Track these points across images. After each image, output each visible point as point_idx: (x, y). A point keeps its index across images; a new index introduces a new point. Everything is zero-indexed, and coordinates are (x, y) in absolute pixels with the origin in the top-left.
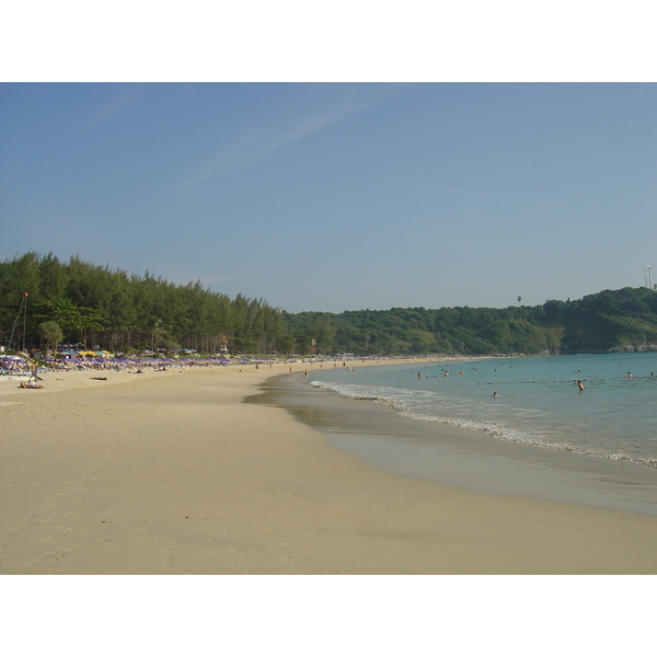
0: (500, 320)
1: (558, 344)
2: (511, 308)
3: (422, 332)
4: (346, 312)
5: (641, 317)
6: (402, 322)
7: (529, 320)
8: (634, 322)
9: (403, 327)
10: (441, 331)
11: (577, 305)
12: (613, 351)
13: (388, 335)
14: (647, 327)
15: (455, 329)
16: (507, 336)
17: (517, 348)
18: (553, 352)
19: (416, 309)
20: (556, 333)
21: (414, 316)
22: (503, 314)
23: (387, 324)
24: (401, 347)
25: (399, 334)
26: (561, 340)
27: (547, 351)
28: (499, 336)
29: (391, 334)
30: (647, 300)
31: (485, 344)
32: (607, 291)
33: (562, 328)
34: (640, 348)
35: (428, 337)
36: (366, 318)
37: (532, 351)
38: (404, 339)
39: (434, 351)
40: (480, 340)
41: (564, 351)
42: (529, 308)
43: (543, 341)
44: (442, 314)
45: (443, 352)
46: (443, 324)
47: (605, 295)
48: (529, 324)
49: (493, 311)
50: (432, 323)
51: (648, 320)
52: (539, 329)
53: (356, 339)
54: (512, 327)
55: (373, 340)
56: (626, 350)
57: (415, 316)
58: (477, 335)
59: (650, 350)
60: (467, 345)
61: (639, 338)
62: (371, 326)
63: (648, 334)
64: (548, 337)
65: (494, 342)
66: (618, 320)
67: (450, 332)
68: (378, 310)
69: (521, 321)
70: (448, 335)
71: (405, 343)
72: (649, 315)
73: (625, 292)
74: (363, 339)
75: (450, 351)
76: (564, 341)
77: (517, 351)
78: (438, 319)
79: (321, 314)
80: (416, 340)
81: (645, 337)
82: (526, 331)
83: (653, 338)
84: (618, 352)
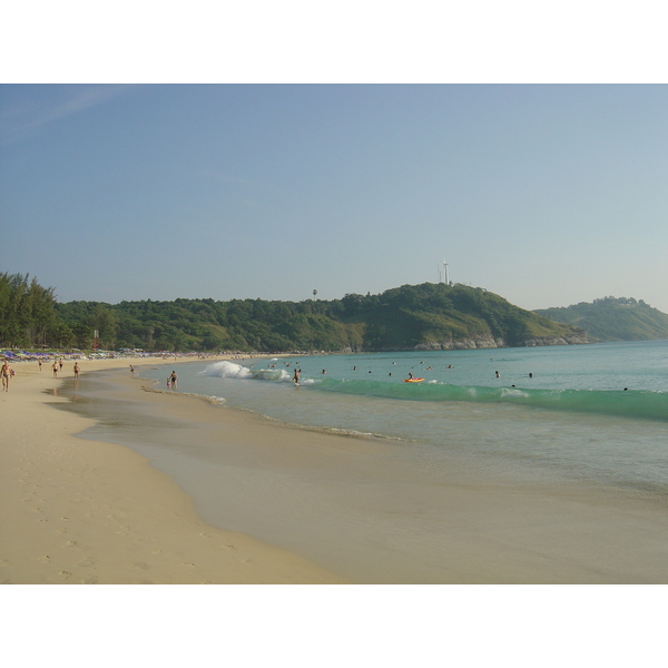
0: (297, 314)
1: (360, 341)
2: (309, 302)
3: (212, 325)
4: (125, 303)
5: (444, 313)
6: (190, 314)
7: (328, 315)
8: (438, 319)
9: (191, 320)
10: (234, 325)
11: (378, 300)
12: (420, 349)
13: (175, 329)
14: (451, 323)
15: (249, 323)
16: (306, 332)
17: (317, 345)
18: (355, 349)
19: (204, 301)
20: (357, 330)
21: (201, 308)
22: (301, 307)
23: (173, 316)
24: (190, 343)
25: (187, 327)
26: (363, 337)
27: (349, 349)
28: (297, 332)
29: (178, 328)
30: (450, 296)
31: (283, 340)
32: (407, 286)
33: (363, 324)
34: (447, 346)
35: (220, 332)
36: (147, 310)
37: (333, 348)
38: (193, 334)
39: (227, 348)
40: (277, 335)
41: (366, 349)
42: (326, 302)
43: (344, 337)
44: (234, 306)
45: (238, 348)
46: (235, 317)
47: (406, 289)
48: (328, 319)
49: (289, 304)
50: (224, 316)
51: (452, 316)
52: (338, 325)
53: (138, 332)
54: (311, 321)
55: (157, 334)
56: (432, 347)
57: (205, 308)
58: (274, 330)
59: (457, 348)
60: (263, 341)
61: (446, 335)
62: (154, 318)
63: (453, 331)
64: (349, 333)
65: (293, 338)
66: (422, 316)
67: (244, 326)
68: (161, 301)
69: (319, 316)
70: (242, 330)
71: (193, 338)
72: (453, 311)
73: (426, 287)
74: (147, 333)
75: (245, 347)
76: (366, 337)
77: (318, 348)
78: (229, 312)
79: (95, 304)
80: (207, 334)
81: (451, 334)
82: (326, 326)
83: (458, 335)
84: (424, 350)
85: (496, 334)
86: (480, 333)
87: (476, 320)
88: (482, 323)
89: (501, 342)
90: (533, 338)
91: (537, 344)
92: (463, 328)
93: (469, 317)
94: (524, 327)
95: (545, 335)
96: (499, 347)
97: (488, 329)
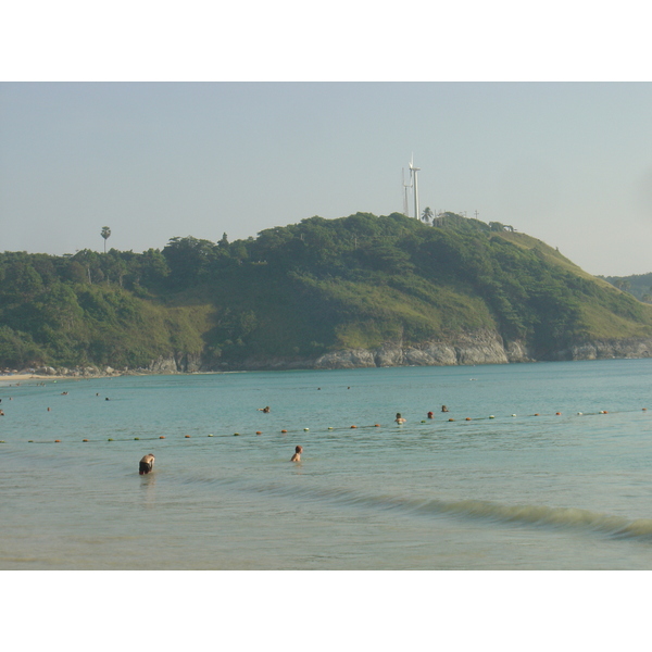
0: (56, 285)
1: (197, 346)
2: (85, 256)
5: (391, 284)
7: (129, 285)
11: (244, 252)
12: (327, 366)
14: (405, 308)
16: (74, 323)
17: (99, 353)
18: (184, 365)
20: (194, 320)
22: (64, 268)
26: (205, 336)
27: (171, 363)
28: (54, 325)
30: (406, 244)
31: (19, 342)
32: (316, 221)
33: (208, 308)
34: (388, 358)
37: (134, 361)
40: (7, 332)
41: (210, 363)
42: (128, 256)
43: (162, 337)
48: (127, 294)
49: (40, 262)
51: (409, 292)
52: (152, 309)
54: (86, 301)
56: (355, 361)
59: (409, 361)
61: (387, 334)
63: (406, 323)
64: (173, 327)
65: (42, 339)
66: (339, 289)
69: (108, 288)
72: (412, 280)
73: (357, 223)
76: (210, 338)
77: (98, 361)
81: (400, 331)
82: (121, 312)
83: (417, 334)
84: (337, 367)
85: (507, 333)
86: (468, 329)
87: (463, 299)
88: (476, 307)
89: (519, 350)
90: (590, 340)
91: (599, 355)
92: (432, 319)
93: (447, 294)
94: (574, 315)
95: (619, 336)
96: (513, 361)
97: (491, 321)
